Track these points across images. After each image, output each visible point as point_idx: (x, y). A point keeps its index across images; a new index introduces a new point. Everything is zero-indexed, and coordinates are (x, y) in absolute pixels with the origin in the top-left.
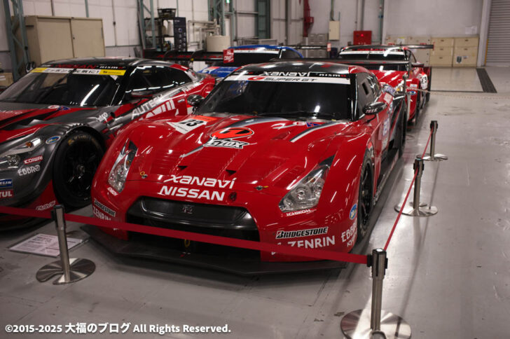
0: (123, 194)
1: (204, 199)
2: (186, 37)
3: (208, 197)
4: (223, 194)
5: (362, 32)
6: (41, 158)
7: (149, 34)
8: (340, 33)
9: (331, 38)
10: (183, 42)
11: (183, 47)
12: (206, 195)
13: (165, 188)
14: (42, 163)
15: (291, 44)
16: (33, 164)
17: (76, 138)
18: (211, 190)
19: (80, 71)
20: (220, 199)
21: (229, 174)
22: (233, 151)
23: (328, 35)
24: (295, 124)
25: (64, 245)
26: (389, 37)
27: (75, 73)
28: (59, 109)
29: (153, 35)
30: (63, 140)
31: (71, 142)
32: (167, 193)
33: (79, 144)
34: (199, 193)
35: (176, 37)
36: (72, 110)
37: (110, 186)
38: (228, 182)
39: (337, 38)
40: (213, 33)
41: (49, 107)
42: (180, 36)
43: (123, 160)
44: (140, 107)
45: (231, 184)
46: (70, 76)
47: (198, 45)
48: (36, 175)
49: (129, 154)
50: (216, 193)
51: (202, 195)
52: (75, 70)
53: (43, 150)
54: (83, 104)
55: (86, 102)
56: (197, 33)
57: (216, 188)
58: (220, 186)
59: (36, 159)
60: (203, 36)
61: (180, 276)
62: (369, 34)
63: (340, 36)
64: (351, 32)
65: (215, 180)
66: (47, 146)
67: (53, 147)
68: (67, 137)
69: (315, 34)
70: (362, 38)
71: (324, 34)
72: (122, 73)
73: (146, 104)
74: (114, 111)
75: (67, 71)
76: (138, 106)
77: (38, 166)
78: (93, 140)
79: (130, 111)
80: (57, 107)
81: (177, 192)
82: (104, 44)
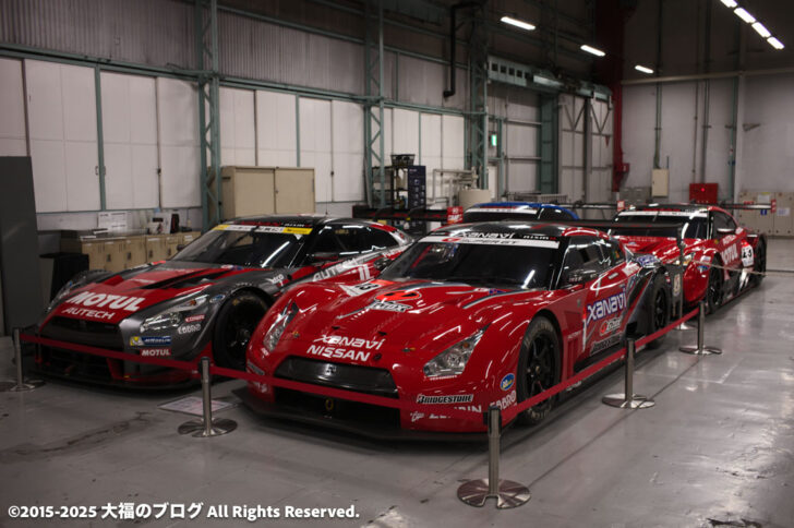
0: (273, 355)
1: (348, 359)
2: (425, 191)
3: (352, 357)
4: (368, 354)
5: (702, 185)
6: (203, 317)
7: (377, 186)
8: (668, 185)
9: (654, 193)
10: (420, 197)
11: (420, 204)
12: (351, 355)
13: (313, 347)
14: (203, 323)
15: (591, 201)
16: (194, 323)
17: (242, 299)
18: (357, 350)
19: (263, 229)
20: (364, 359)
21: (380, 335)
22: (391, 314)
23: (651, 189)
24: (476, 290)
25: (208, 408)
26: (744, 193)
27: (257, 231)
28: (232, 269)
29: (382, 187)
30: (227, 300)
31: (236, 302)
32: (314, 352)
33: (244, 305)
34: (345, 353)
35: (410, 190)
36: (246, 270)
37: (263, 346)
38: (376, 343)
39: (664, 193)
40: (469, 185)
41: (223, 267)
42: (417, 189)
43: (282, 321)
44: (324, 271)
45: (378, 345)
46: (252, 233)
47: (448, 202)
48: (196, 334)
49: (290, 315)
50: (361, 353)
51: (347, 355)
52: (257, 228)
53: (207, 309)
54: (264, 265)
55: (269, 264)
56: (447, 186)
57: (364, 349)
58: (368, 347)
59: (197, 318)
60: (455, 189)
61: (318, 440)
62: (714, 188)
63: (668, 190)
64: (686, 185)
65: (364, 341)
66: (210, 305)
67: (216, 307)
68: (232, 297)
69: (630, 188)
70: (702, 192)
71: (643, 188)
72: (308, 231)
73: (332, 269)
74: (291, 274)
75: (248, 228)
76: (322, 269)
77: (199, 325)
78: (262, 303)
79: (311, 275)
80: (230, 267)
81: (323, 352)
82: (314, 199)
